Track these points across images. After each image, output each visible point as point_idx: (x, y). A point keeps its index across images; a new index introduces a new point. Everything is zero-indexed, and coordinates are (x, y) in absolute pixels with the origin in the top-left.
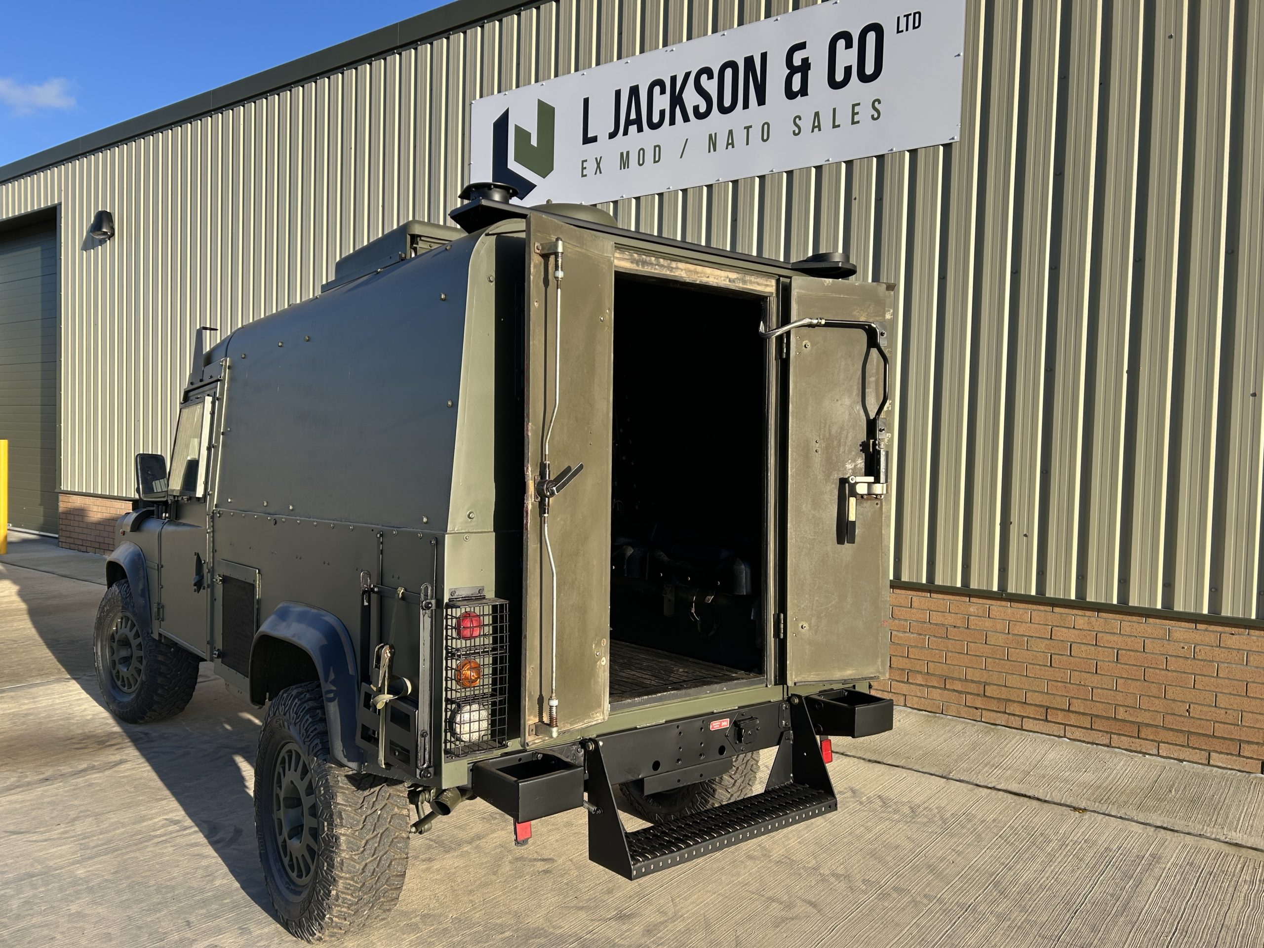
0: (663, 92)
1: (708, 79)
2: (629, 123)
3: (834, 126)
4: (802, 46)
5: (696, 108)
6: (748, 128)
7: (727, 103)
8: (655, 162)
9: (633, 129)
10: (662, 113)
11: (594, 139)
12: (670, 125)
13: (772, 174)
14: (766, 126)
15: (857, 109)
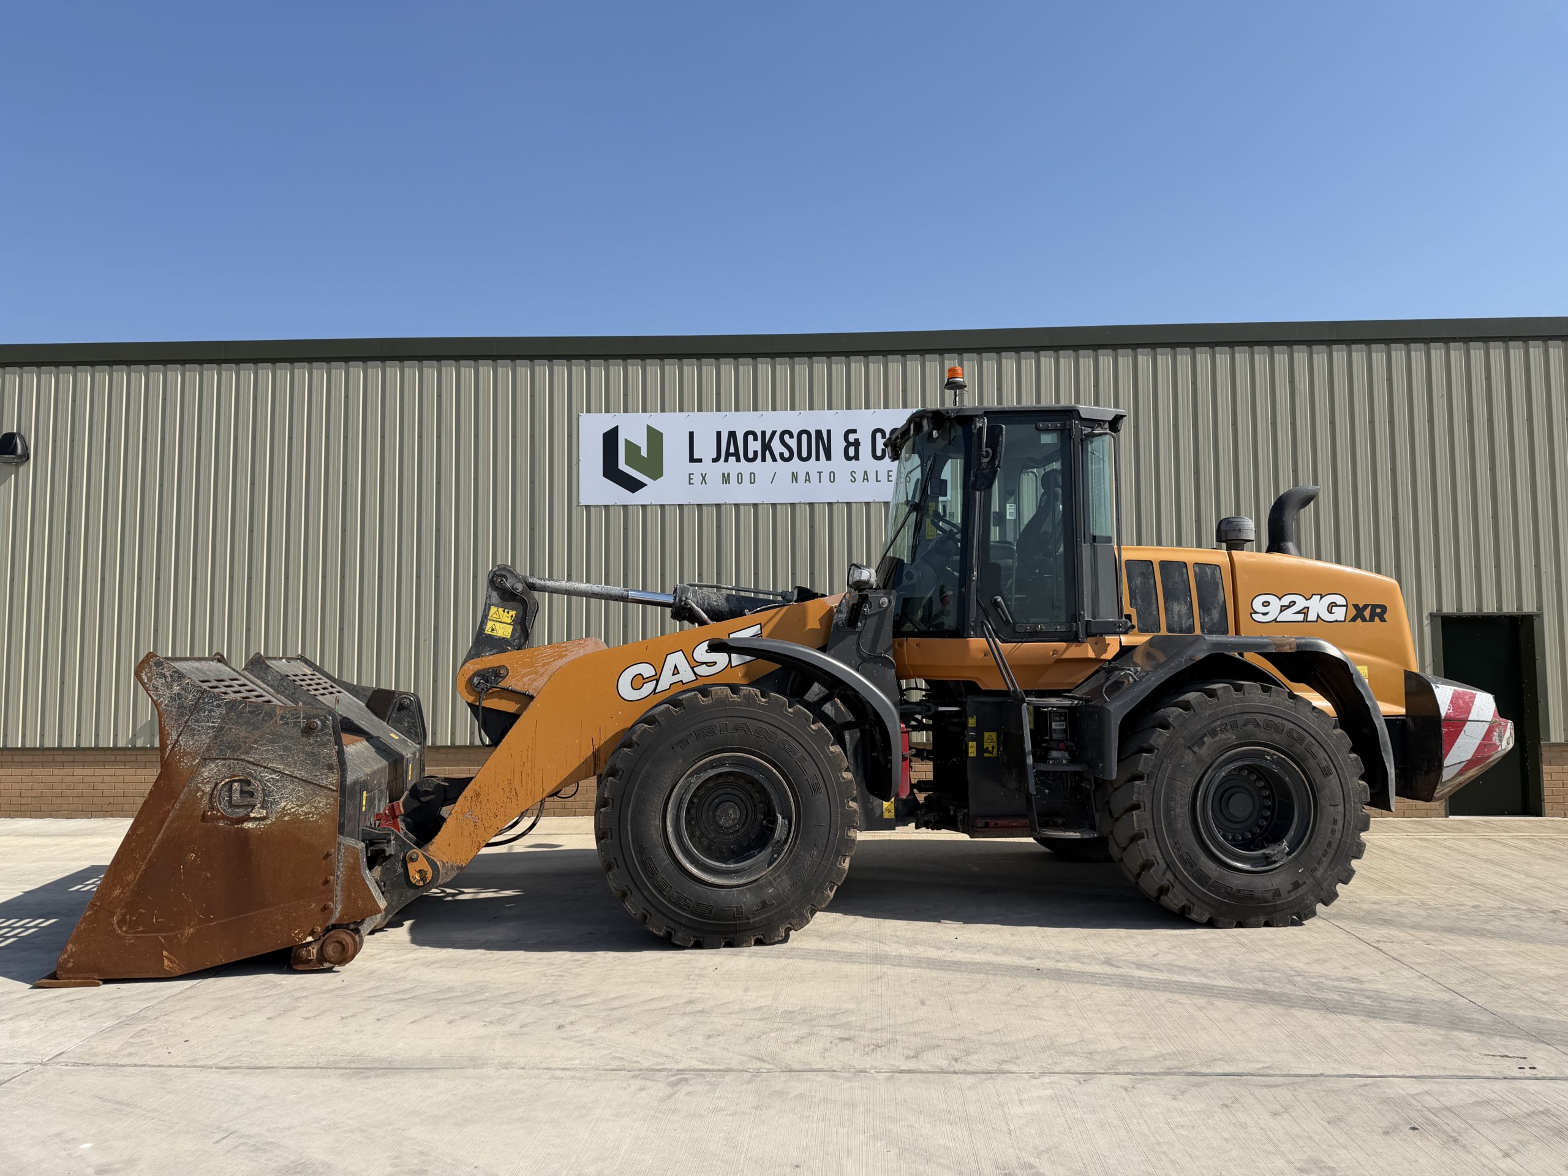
0: (755, 439)
1: (790, 438)
2: (728, 454)
3: (877, 481)
4: (854, 431)
5: (781, 454)
6: (820, 473)
7: (804, 454)
8: (751, 483)
9: (732, 459)
10: (756, 453)
11: (700, 461)
12: (762, 461)
13: (838, 503)
14: (832, 474)
15: (890, 473)
